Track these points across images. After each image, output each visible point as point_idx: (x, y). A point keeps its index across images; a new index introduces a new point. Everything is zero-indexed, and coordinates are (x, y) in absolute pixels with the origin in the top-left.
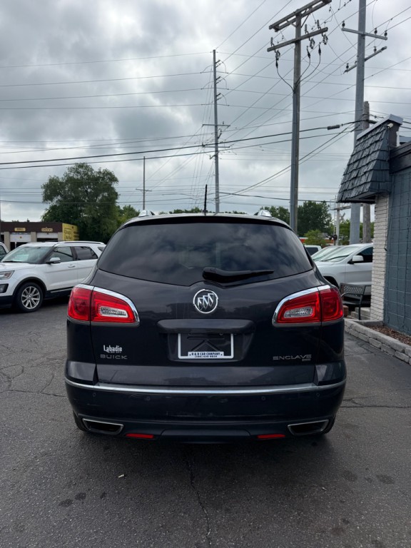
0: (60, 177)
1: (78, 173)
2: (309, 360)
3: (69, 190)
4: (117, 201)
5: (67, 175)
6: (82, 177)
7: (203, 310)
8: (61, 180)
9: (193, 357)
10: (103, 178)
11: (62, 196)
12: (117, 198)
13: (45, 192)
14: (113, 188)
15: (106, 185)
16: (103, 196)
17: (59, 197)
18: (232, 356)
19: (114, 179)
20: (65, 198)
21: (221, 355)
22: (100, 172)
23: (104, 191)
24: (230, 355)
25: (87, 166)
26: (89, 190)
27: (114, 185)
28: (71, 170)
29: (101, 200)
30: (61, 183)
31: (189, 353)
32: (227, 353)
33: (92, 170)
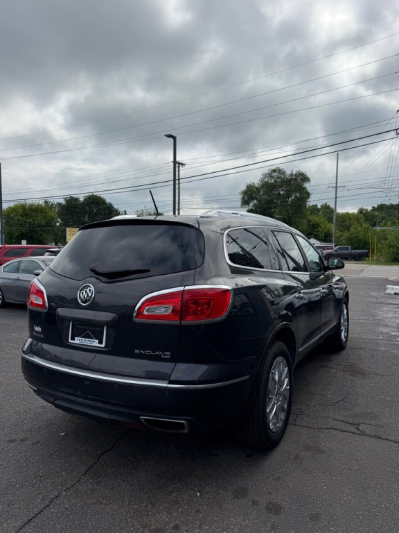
0: (256, 183)
1: (272, 177)
2: (169, 357)
3: (263, 195)
4: (309, 200)
5: (262, 180)
6: (275, 181)
7: (83, 302)
8: (256, 186)
9: (78, 342)
10: (296, 180)
11: (257, 199)
12: (308, 197)
13: (243, 198)
14: (305, 188)
15: (297, 185)
16: (296, 196)
17: (255, 201)
18: (103, 345)
19: (306, 179)
20: (260, 202)
21: (96, 343)
22: (292, 174)
23: (296, 192)
24: (102, 343)
25: (280, 171)
26: (282, 193)
27: (306, 185)
28: (265, 175)
29: (293, 201)
30: (257, 188)
31: (76, 338)
32: (100, 342)
33: (284, 173)
